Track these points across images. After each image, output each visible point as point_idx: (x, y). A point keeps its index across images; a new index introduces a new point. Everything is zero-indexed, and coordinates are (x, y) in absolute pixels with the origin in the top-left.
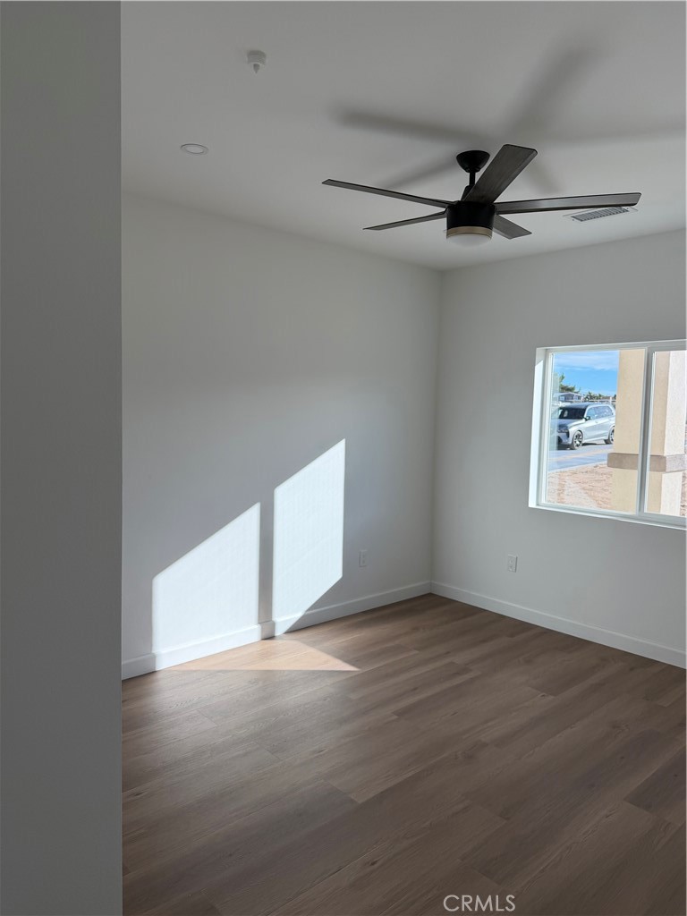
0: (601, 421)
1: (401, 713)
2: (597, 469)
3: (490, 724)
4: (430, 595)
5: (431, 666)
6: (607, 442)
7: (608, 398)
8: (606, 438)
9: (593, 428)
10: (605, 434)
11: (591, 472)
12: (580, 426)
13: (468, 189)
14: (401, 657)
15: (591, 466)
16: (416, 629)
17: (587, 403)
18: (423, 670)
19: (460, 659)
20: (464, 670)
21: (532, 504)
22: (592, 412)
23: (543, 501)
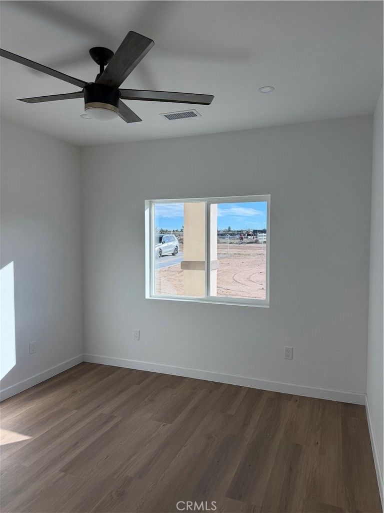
0: (170, 244)
1: (65, 470)
2: (170, 269)
3: (132, 459)
4: (84, 363)
5: (87, 421)
6: (173, 254)
7: (171, 232)
8: (173, 252)
9: (166, 247)
10: (172, 250)
11: (168, 270)
12: (160, 247)
13: (99, 76)
14: (66, 417)
15: (167, 267)
16: (74, 392)
17: (162, 234)
18: (81, 425)
19: (106, 410)
20: (112, 418)
21: (147, 297)
22: (166, 239)
23: (153, 294)
